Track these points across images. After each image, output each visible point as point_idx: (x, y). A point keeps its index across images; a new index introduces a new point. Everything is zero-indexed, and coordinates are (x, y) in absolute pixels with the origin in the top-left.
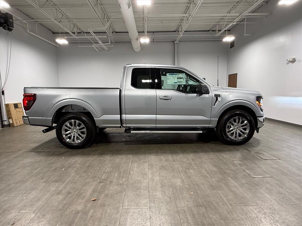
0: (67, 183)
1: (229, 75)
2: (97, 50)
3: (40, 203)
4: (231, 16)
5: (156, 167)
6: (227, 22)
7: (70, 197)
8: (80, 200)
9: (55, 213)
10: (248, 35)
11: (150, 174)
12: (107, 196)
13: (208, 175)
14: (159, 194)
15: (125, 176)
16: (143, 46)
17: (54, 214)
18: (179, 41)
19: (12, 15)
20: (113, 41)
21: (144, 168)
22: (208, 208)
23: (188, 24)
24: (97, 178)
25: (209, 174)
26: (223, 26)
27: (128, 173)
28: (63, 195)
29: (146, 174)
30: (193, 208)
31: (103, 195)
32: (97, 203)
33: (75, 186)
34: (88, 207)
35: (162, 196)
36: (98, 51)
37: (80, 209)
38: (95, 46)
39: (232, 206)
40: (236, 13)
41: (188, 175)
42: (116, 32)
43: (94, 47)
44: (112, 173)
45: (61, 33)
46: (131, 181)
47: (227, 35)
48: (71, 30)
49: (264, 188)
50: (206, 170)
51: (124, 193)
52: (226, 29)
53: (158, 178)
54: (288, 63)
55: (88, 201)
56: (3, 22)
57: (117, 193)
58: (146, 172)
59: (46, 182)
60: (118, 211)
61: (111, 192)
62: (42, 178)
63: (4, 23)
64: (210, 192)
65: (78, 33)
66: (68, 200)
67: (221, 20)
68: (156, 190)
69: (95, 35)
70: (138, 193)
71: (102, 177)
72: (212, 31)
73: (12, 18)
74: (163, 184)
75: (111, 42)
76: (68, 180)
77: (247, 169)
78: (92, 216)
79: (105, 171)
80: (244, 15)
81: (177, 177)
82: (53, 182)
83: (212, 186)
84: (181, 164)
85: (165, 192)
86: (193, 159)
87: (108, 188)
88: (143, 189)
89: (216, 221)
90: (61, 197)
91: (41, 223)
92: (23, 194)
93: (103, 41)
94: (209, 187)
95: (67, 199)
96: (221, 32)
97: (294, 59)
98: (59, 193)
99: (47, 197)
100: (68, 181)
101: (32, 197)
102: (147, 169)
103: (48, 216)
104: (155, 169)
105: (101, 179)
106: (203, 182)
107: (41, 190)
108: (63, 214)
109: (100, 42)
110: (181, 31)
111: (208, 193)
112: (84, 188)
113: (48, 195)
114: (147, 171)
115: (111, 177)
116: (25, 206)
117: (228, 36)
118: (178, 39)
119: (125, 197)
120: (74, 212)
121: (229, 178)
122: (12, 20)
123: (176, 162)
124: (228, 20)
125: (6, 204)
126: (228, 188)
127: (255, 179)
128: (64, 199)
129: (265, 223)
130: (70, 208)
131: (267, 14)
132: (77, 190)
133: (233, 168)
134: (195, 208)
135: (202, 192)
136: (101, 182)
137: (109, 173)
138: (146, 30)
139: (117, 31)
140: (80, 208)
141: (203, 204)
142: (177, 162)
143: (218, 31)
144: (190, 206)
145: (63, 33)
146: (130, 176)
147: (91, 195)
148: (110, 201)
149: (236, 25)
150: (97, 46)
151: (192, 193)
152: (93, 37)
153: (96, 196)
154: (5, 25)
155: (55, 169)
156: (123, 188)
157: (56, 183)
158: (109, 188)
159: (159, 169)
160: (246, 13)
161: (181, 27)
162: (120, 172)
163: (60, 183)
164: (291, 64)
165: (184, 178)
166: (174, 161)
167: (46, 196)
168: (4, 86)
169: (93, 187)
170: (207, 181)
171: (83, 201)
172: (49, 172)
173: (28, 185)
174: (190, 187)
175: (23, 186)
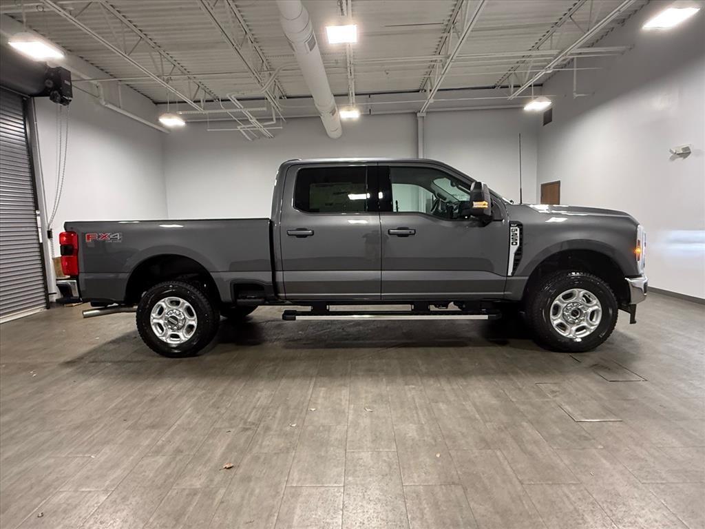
0: (174, 431)
1: (543, 186)
2: (246, 136)
3: (118, 472)
4: (542, 56)
5: (366, 398)
6: (534, 67)
7: (180, 459)
8: (200, 467)
9: (147, 494)
10: (583, 95)
11: (351, 412)
12: (256, 459)
13: (477, 416)
14: (366, 456)
15: (297, 416)
16: (346, 127)
17: (145, 497)
18: (427, 112)
19: (70, 72)
20: (282, 117)
21: (340, 399)
22: (469, 490)
23: (444, 76)
24: (239, 420)
25: (481, 414)
26: (525, 76)
27: (305, 410)
28: (165, 457)
29: (344, 412)
30: (437, 489)
31: (249, 457)
32: (235, 474)
33: (191, 436)
34: (215, 483)
35: (372, 460)
36: (250, 139)
37: (199, 486)
38: (244, 128)
39: (522, 484)
40: (551, 49)
41: (433, 415)
42: (288, 98)
43: (241, 130)
44: (271, 409)
46: (310, 428)
47: (533, 96)
48: (192, 97)
49: (600, 447)
50: (475, 405)
51: (293, 454)
52: (532, 82)
53: (367, 421)
54: (672, 159)
55: (216, 470)
56: (50, 86)
57: (278, 453)
58: (343, 408)
59: (133, 427)
60: (278, 493)
61: (265, 451)
62: (123, 418)
63: (52, 89)
64: (477, 454)
65: (207, 101)
66: (176, 466)
67: (518, 65)
68: (360, 447)
69: (241, 106)
70: (323, 454)
71: (248, 417)
72: (501, 88)
73: (70, 78)
74: (378, 434)
75: (276, 119)
76: (178, 422)
77: (568, 403)
78: (222, 502)
79: (256, 403)
80: (569, 53)
81: (408, 420)
82: (147, 427)
83: (483, 440)
84: (421, 390)
85: (379, 452)
86: (448, 378)
87: (259, 442)
88: (333, 446)
89: (483, 516)
90: (161, 460)
91: (119, 514)
92: (85, 454)
93: (260, 118)
94: (477, 443)
95: (173, 464)
96: (520, 90)
97: (687, 149)
98: (158, 452)
99: (132, 460)
100: (178, 425)
101: (102, 459)
102: (346, 400)
103: (133, 501)
104: (364, 400)
105: (245, 422)
106: (464, 430)
107: (122, 444)
108: (164, 495)
109: (253, 120)
110: (431, 91)
111: (472, 456)
112: (211, 441)
113: (135, 455)
114: (345, 404)
115: (267, 419)
116: (88, 478)
117: (535, 98)
118: (424, 108)
119: (296, 461)
120: (187, 492)
121: (525, 424)
122: (70, 81)
124: (533, 63)
125: (51, 473)
126: (520, 446)
127: (583, 425)
128: (169, 464)
129: (591, 523)
130: (178, 484)
131: (624, 47)
132: (194, 447)
133: (537, 400)
134: (441, 488)
135: (459, 454)
136: (247, 430)
137: (263, 409)
138: (352, 91)
139: (289, 94)
140: (198, 484)
141: (460, 479)
142: (413, 386)
143: (514, 87)
144: (430, 484)
145: (175, 102)
146: (308, 418)
147: (224, 457)
148: (263, 470)
149: (554, 74)
150: (248, 128)
151: (438, 456)
152: (237, 110)
153: (233, 460)
154: (55, 92)
155: (152, 400)
156: (290, 442)
157: (153, 430)
158: (262, 442)
159: (373, 401)
160: (574, 49)
161: (431, 83)
162: (288, 408)
163: (161, 430)
164: (680, 159)
165: (424, 423)
166: (407, 384)
167: (132, 458)
168: (52, 221)
169: (228, 441)
170: (474, 428)
171: (205, 470)
172: (140, 405)
173: (96, 433)
174: (435, 441)
175: (87, 435)
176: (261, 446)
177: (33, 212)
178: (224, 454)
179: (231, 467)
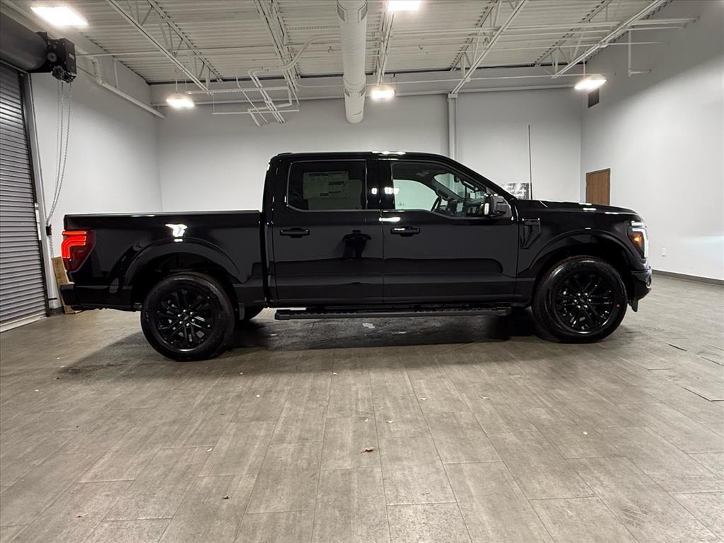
0: (285, 423)
1: (589, 175)
2: (255, 121)
3: (252, 459)
4: (595, 29)
5: (474, 387)
6: (583, 42)
7: (310, 446)
8: (338, 451)
10: (639, 72)
11: (467, 400)
12: (392, 442)
13: (604, 399)
14: (509, 436)
15: (410, 405)
18: (460, 93)
19: (73, 44)
21: (447, 389)
22: (635, 460)
23: (489, 51)
24: (349, 411)
25: (608, 398)
26: (573, 53)
27: (415, 400)
28: (293, 445)
29: (458, 400)
30: (602, 460)
31: (384, 441)
32: (381, 456)
33: (308, 426)
34: (365, 463)
35: (519, 439)
36: (258, 125)
37: (349, 467)
38: (256, 111)
39: (687, 454)
40: (606, 21)
41: (557, 400)
42: (302, 77)
43: (251, 114)
44: (377, 400)
45: (179, 82)
46: (432, 415)
47: (584, 74)
48: (198, 75)
50: (595, 390)
51: (430, 437)
52: (582, 58)
53: (489, 407)
55: (357, 453)
56: (54, 60)
57: (414, 437)
58: (455, 397)
59: (237, 419)
60: (437, 469)
61: (398, 435)
63: (56, 63)
64: (625, 431)
66: (311, 452)
67: (564, 39)
68: (498, 429)
69: (261, 86)
70: (462, 436)
71: (357, 408)
72: (542, 65)
73: (74, 51)
74: (509, 418)
75: (293, 101)
76: (283, 415)
77: (691, 385)
78: (384, 479)
79: (357, 396)
81: (533, 404)
82: (252, 420)
83: (623, 419)
84: (529, 379)
85: (521, 432)
86: (551, 368)
87: (386, 429)
88: (467, 429)
89: (663, 480)
92: (202, 444)
93: (276, 100)
94: (619, 421)
95: (306, 450)
96: (566, 68)
98: (281, 440)
99: (258, 448)
100: (285, 418)
101: (225, 448)
102: (454, 390)
104: (473, 389)
105: (357, 412)
106: (598, 411)
107: (235, 434)
108: (317, 475)
109: (269, 102)
110: (467, 69)
111: (621, 432)
112: (332, 430)
113: (258, 444)
114: (456, 394)
115: (380, 409)
116: (221, 464)
117: (587, 76)
118: (456, 90)
119: (437, 443)
120: (339, 473)
122: (74, 55)
123: (516, 376)
124: (583, 37)
125: (177, 462)
126: (664, 422)
127: (720, 403)
128: (301, 451)
130: (325, 466)
131: (688, 19)
132: (318, 434)
133: (658, 384)
134: (605, 460)
135: (606, 431)
136: (364, 418)
137: (368, 400)
139: (305, 73)
140: (347, 465)
141: (619, 452)
142: (519, 376)
143: (559, 64)
144: (592, 456)
145: (184, 82)
146: (423, 406)
147: (357, 441)
148: (408, 451)
150: (259, 111)
151: (586, 433)
152: (255, 90)
153: (368, 444)
154: (59, 67)
155: (239, 396)
156: (420, 428)
157: (261, 422)
159: (484, 390)
161: (468, 60)
162: (395, 399)
163: (270, 422)
165: (551, 406)
166: (510, 374)
167: (256, 446)
168: (51, 215)
169: (351, 428)
170: (607, 409)
171: (345, 453)
172: (229, 401)
173: (199, 426)
174: (574, 422)
175: (191, 428)
176: (390, 432)
177: (31, 205)
178: (354, 440)
179: (371, 451)
